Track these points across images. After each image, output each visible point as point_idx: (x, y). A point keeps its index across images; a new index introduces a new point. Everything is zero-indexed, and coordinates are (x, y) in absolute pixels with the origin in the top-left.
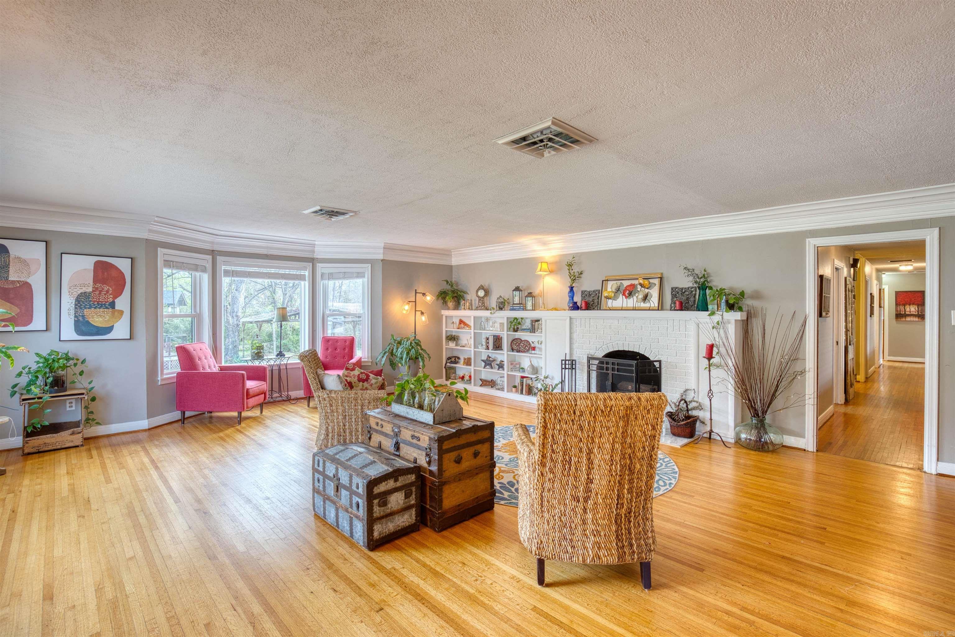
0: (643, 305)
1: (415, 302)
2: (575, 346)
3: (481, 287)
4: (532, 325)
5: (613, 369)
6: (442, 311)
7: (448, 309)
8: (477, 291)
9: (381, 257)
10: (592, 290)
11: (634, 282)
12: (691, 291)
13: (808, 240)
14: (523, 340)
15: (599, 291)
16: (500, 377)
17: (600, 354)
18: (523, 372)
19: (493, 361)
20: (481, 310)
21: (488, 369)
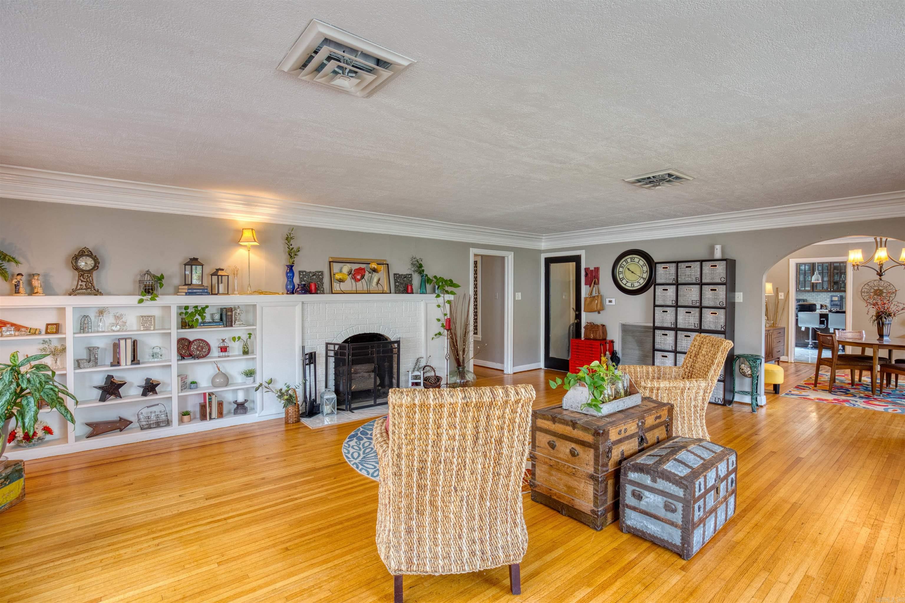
0: (376, 289)
2: (306, 336)
3: (85, 253)
4: (225, 315)
8: (75, 259)
10: (312, 271)
11: (363, 266)
12: (408, 277)
13: (471, 249)
14: (191, 339)
15: (322, 273)
16: (148, 407)
17: (340, 341)
18: (197, 387)
19: (121, 385)
20: (89, 294)
21: (112, 402)
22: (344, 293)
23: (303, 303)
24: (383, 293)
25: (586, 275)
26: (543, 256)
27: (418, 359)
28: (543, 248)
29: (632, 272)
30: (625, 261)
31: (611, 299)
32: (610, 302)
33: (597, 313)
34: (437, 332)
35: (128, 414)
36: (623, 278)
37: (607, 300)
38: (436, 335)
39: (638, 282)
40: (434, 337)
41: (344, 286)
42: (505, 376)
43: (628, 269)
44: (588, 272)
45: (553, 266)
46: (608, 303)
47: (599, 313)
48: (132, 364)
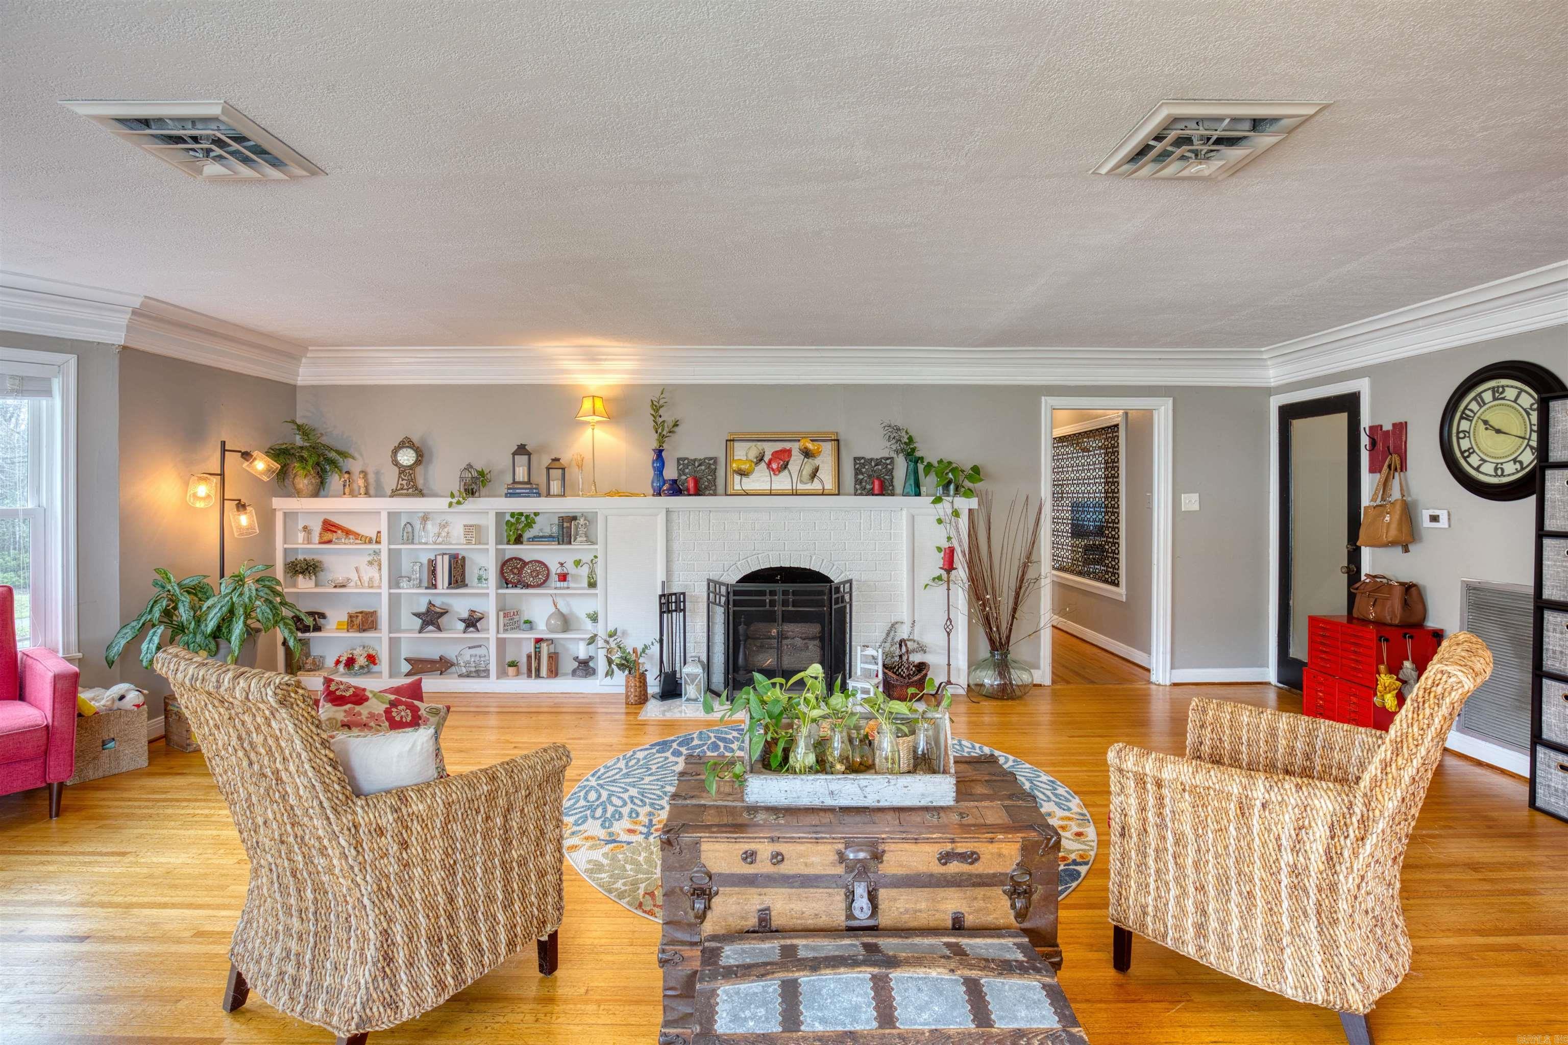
0: (809, 487)
1: (222, 475)
2: (677, 566)
3: (406, 443)
4: (561, 527)
5: (785, 603)
6: (274, 499)
7: (298, 494)
8: (395, 452)
9: (118, 338)
10: (699, 457)
11: (787, 445)
12: (886, 464)
13: (1043, 398)
14: (527, 560)
15: (715, 460)
16: (470, 648)
17: (733, 578)
18: (531, 629)
19: (442, 614)
20: (408, 495)
21: (431, 634)
22: (747, 495)
23: (668, 512)
24: (823, 495)
25: (1373, 443)
26: (1275, 403)
27: (893, 626)
28: (1273, 383)
29: (1498, 431)
30: (1474, 399)
31: (1436, 512)
32: (1434, 519)
33: (1399, 550)
34: (936, 575)
35: (451, 653)
36: (1471, 451)
37: (1426, 514)
38: (934, 579)
39: (1515, 461)
40: (930, 583)
41: (749, 484)
42: (1153, 687)
43: (1485, 422)
44: (1378, 438)
45: (1298, 425)
46: (1426, 523)
47: (1406, 550)
48: (448, 588)
